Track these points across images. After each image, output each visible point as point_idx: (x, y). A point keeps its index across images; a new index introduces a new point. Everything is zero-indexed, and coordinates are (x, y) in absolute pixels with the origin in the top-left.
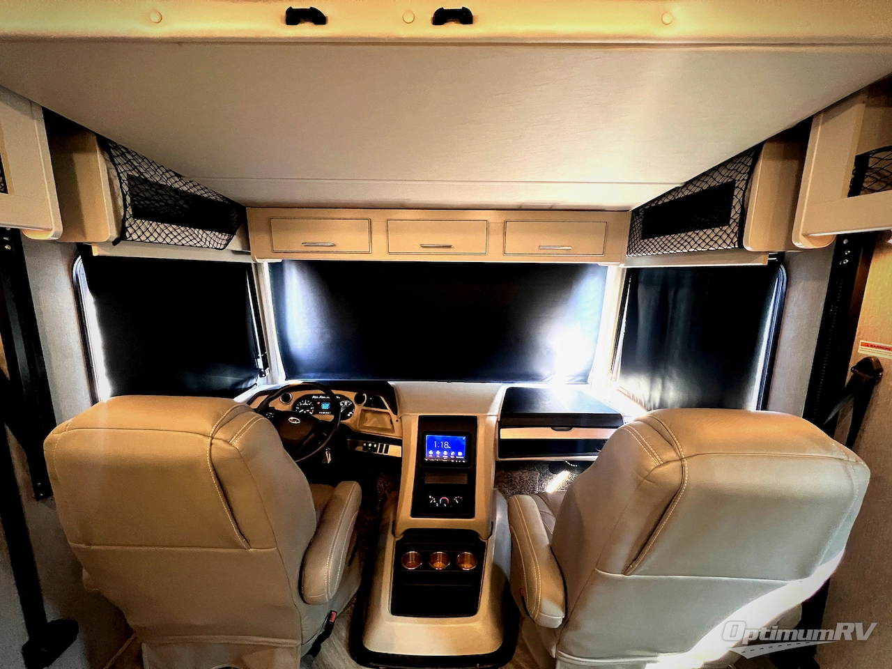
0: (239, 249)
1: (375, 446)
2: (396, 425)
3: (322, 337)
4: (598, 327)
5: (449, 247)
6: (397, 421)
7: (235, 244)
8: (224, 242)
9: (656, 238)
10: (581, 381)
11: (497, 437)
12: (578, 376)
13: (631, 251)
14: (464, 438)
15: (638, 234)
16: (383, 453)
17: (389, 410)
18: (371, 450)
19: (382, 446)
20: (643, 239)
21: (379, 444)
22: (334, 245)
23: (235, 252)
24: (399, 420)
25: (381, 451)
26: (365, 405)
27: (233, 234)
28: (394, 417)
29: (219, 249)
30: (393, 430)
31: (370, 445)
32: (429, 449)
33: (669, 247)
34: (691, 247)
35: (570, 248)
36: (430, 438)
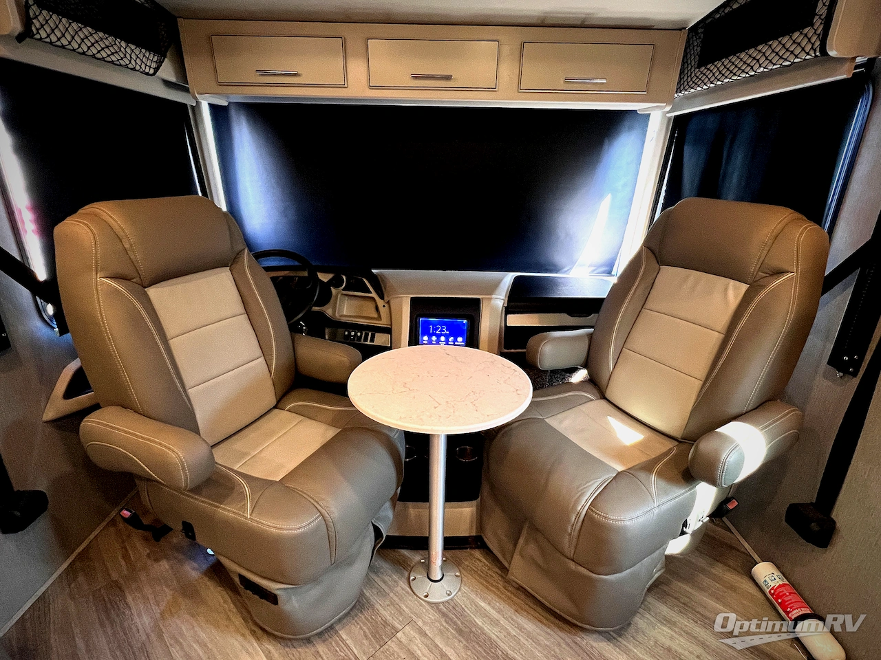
0: (173, 79)
1: (359, 334)
2: (384, 312)
3: (284, 213)
4: (631, 200)
5: (448, 78)
6: (384, 306)
7: (167, 71)
8: (154, 65)
9: (716, 63)
10: (604, 272)
11: (503, 325)
12: (601, 266)
13: (682, 88)
14: (465, 321)
15: (693, 61)
16: (368, 343)
17: (374, 294)
18: (354, 339)
19: (367, 335)
20: (699, 67)
21: (364, 333)
22: (295, 75)
23: (167, 83)
24: (386, 305)
25: (366, 340)
26: (344, 289)
27: (163, 55)
28: (380, 303)
29: (147, 74)
30: (379, 318)
31: (353, 333)
32: (424, 334)
33: (731, 72)
34: (760, 66)
35: (605, 81)
36: (424, 322)
